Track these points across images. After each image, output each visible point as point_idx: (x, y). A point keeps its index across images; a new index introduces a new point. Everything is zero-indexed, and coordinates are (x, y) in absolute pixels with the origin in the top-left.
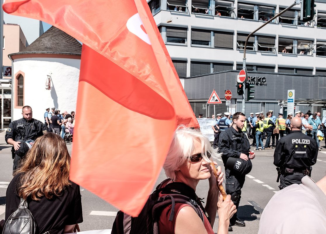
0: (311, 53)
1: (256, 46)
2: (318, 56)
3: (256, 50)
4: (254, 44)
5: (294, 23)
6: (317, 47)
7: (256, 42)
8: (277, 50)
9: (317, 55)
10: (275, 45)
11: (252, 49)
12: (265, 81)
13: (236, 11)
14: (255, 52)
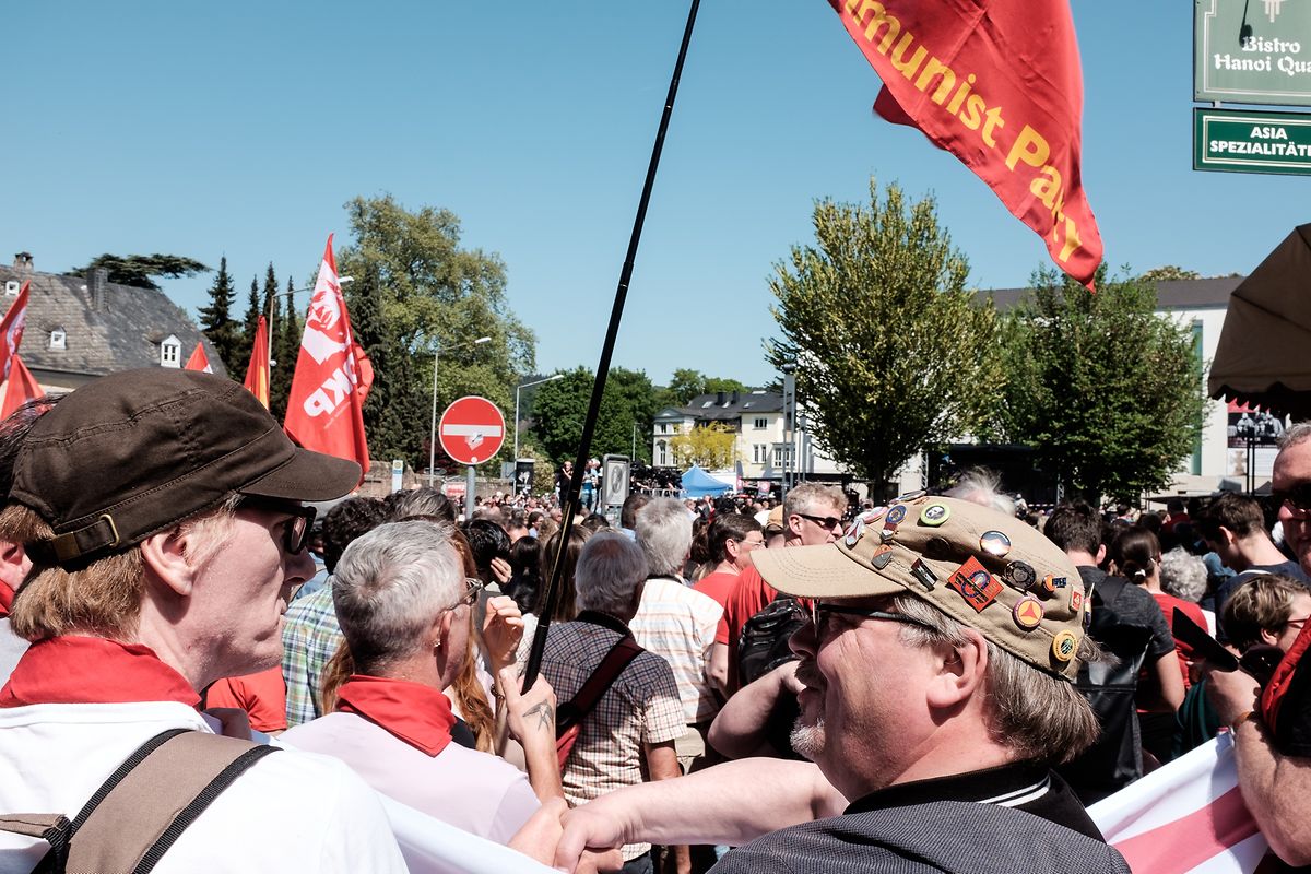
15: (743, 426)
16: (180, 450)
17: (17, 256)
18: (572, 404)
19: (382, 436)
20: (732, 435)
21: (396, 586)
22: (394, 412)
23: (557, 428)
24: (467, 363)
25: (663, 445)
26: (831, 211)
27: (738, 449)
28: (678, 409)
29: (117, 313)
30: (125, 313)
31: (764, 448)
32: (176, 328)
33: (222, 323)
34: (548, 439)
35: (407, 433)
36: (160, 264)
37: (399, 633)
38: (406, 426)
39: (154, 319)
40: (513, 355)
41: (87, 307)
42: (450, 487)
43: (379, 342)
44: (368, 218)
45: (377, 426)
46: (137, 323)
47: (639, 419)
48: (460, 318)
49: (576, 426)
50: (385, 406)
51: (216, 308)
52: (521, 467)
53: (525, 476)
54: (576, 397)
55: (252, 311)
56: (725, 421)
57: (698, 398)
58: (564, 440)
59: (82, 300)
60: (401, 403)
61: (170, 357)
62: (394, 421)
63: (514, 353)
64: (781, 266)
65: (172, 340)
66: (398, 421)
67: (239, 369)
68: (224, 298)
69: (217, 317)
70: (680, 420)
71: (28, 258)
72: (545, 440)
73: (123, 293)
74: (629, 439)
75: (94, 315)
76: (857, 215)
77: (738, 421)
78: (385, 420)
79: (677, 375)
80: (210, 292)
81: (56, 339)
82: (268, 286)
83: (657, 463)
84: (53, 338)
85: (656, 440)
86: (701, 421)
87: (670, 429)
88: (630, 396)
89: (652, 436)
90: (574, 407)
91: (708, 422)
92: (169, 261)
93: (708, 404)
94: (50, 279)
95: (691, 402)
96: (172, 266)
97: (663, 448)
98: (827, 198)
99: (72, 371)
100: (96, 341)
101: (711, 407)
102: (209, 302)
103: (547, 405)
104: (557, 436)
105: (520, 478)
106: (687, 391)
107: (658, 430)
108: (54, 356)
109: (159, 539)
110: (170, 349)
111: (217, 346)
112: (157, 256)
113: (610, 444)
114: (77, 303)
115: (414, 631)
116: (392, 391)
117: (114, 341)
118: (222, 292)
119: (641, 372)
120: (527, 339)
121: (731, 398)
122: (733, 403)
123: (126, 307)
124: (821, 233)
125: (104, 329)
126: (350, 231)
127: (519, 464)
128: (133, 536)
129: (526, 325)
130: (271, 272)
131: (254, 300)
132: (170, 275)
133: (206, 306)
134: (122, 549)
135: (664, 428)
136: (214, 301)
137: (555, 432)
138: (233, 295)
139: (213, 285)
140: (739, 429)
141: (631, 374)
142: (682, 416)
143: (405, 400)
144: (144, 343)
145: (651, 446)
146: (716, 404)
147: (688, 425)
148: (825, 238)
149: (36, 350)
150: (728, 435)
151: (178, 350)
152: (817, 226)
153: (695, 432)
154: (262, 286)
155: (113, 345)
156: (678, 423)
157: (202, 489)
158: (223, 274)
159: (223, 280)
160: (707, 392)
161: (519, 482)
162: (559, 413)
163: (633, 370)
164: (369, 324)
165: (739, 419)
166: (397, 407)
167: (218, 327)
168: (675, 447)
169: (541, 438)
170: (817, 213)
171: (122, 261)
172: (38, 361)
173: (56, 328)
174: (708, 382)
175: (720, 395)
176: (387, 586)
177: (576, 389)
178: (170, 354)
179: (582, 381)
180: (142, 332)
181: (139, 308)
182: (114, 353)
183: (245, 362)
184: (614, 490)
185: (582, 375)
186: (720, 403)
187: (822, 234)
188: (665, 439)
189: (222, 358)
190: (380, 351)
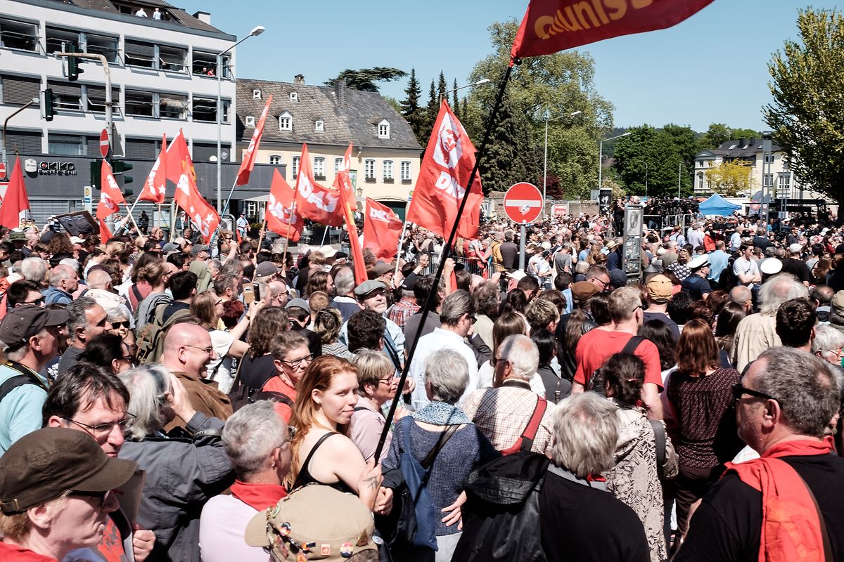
0: (184, 116)
1: (83, 103)
2: (196, 120)
3: (85, 109)
4: (80, 100)
5: (153, 66)
6: (194, 106)
7: (84, 96)
8: (123, 109)
9: (194, 118)
10: (118, 101)
11: (77, 107)
12: (74, 169)
13: (43, 41)
14: (82, 114)
15: (757, 161)
16: (43, 476)
17: (296, 77)
18: (640, 149)
19: (513, 176)
20: (749, 168)
21: (250, 442)
22: (520, 161)
23: (629, 166)
24: (568, 126)
25: (701, 175)
26: (811, 18)
27: (753, 177)
28: (711, 151)
29: (352, 107)
30: (357, 107)
31: (772, 176)
32: (387, 115)
33: (414, 110)
34: (624, 172)
35: (529, 174)
36: (379, 73)
37: (254, 462)
38: (528, 169)
39: (374, 110)
40: (599, 119)
41: (336, 105)
42: (556, 207)
43: (510, 117)
44: (503, 35)
45: (510, 170)
46: (364, 113)
47: (685, 158)
48: (563, 97)
49: (642, 164)
50: (515, 157)
51: (410, 101)
52: (603, 194)
53: (606, 199)
54: (642, 145)
55: (432, 101)
56: (744, 158)
57: (726, 143)
58: (634, 172)
59: (332, 101)
60: (525, 155)
61: (383, 133)
62: (520, 166)
63: (600, 119)
64: (778, 55)
65: (384, 122)
66: (523, 166)
67: (425, 137)
68: (415, 94)
69: (412, 105)
70: (713, 158)
71: (302, 78)
72: (622, 173)
73: (356, 95)
74: (677, 172)
75: (339, 109)
76: (832, 17)
77: (754, 158)
78: (515, 166)
79: (711, 127)
80: (406, 91)
81: (319, 125)
82: (440, 86)
83: (697, 186)
84: (317, 125)
85: (696, 172)
86: (727, 159)
87: (706, 164)
88: (679, 143)
89: (694, 169)
90: (641, 151)
91: (733, 159)
92: (383, 71)
93: (732, 147)
94: (314, 89)
95: (721, 146)
96: (385, 74)
97: (701, 177)
98: (808, 7)
99: (328, 144)
100: (341, 126)
101: (735, 148)
102: (405, 97)
103: (623, 150)
104: (629, 170)
105: (603, 200)
106: (717, 138)
107: (697, 165)
108: (318, 135)
109: (34, 510)
110: (383, 128)
111: (411, 124)
112: (377, 68)
113: (665, 175)
114: (330, 103)
115: (261, 460)
116: (519, 147)
117: (351, 124)
118: (413, 91)
119: (687, 126)
120: (607, 108)
121: (748, 142)
122: (750, 145)
123: (357, 104)
124: (803, 34)
125: (345, 118)
126: (492, 45)
127: (601, 191)
128: (24, 508)
129: (606, 99)
130: (442, 76)
131: (432, 95)
132: (385, 79)
133: (404, 100)
134: (20, 512)
135: (702, 164)
136: (408, 96)
137: (628, 168)
138: (420, 92)
139: (407, 87)
140: (754, 164)
141: (679, 128)
142: (714, 155)
143: (527, 153)
144: (368, 124)
145: (693, 176)
146: (739, 147)
147: (718, 162)
148: (807, 37)
149: (308, 132)
150: (746, 167)
151: (388, 128)
152: (800, 28)
153: (723, 166)
154: (437, 86)
155: (350, 127)
156: (712, 160)
157: (52, 491)
158: (413, 79)
159: (413, 83)
160: (732, 139)
161: (601, 203)
162: (631, 155)
163: (681, 126)
164: (503, 106)
165: (755, 156)
166: (523, 157)
167: (411, 112)
168: (710, 176)
169: (619, 171)
170: (801, 20)
171: (357, 73)
172: (309, 139)
173: (318, 119)
174: (734, 132)
175: (741, 140)
176: (245, 442)
177: (643, 139)
178: (383, 130)
179: (646, 134)
180: (366, 118)
181: (365, 104)
182: (351, 132)
183: (429, 133)
184: (632, 227)
185: (647, 130)
186: (741, 146)
187: (805, 33)
188: (702, 171)
189: (414, 132)
190: (510, 123)
